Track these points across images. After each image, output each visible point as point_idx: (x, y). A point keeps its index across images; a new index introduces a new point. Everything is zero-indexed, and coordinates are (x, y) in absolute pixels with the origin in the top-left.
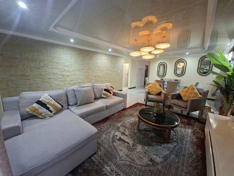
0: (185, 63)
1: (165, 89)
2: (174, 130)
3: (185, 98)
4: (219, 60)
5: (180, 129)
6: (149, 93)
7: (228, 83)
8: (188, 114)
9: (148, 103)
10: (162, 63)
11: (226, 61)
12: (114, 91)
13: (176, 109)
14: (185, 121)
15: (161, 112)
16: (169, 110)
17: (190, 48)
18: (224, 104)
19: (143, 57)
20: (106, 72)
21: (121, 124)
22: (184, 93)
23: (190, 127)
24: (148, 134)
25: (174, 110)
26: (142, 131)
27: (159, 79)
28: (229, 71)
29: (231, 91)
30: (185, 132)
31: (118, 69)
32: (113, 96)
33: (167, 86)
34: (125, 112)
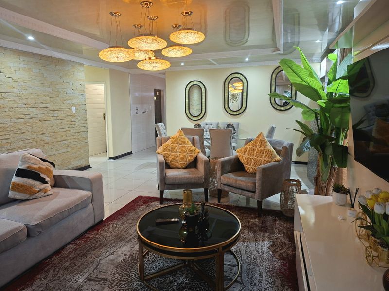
0: (245, 82)
1: (207, 150)
2: (232, 253)
3: (249, 168)
4: (302, 76)
5: (247, 246)
6: (166, 165)
7: (323, 123)
8: (260, 203)
9: (168, 194)
10: (195, 83)
11: (314, 78)
12: (56, 172)
13: (234, 197)
14: (254, 224)
15: (195, 212)
16: (219, 201)
17: (250, 47)
18: (321, 170)
19: (139, 65)
20: (25, 111)
21: (87, 274)
22: (246, 156)
23: (267, 234)
24: (171, 282)
25: (231, 200)
26: (152, 278)
27: (191, 125)
28: (320, 98)
29: (328, 140)
30: (257, 251)
31: (70, 102)
32: (51, 191)
33: (210, 142)
34: (101, 234)
